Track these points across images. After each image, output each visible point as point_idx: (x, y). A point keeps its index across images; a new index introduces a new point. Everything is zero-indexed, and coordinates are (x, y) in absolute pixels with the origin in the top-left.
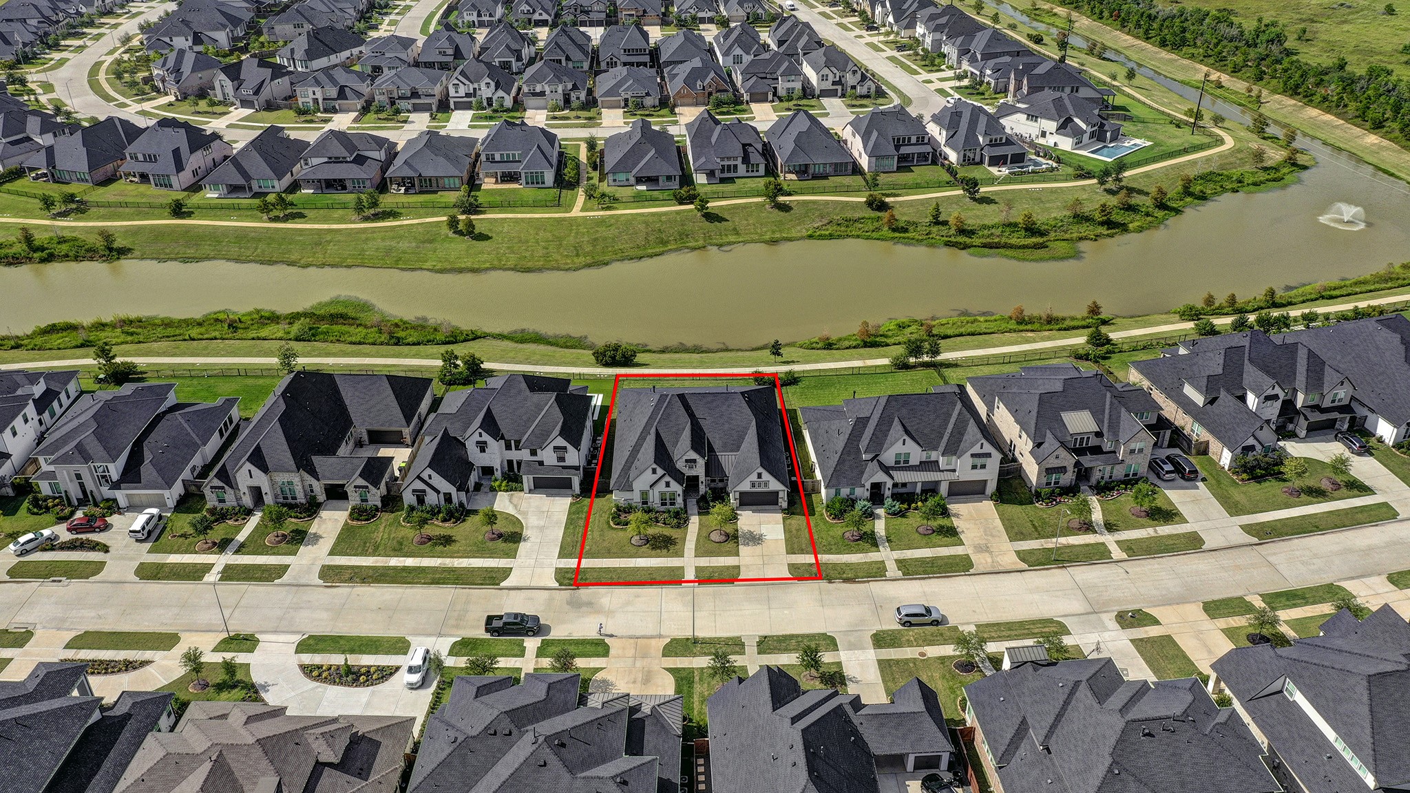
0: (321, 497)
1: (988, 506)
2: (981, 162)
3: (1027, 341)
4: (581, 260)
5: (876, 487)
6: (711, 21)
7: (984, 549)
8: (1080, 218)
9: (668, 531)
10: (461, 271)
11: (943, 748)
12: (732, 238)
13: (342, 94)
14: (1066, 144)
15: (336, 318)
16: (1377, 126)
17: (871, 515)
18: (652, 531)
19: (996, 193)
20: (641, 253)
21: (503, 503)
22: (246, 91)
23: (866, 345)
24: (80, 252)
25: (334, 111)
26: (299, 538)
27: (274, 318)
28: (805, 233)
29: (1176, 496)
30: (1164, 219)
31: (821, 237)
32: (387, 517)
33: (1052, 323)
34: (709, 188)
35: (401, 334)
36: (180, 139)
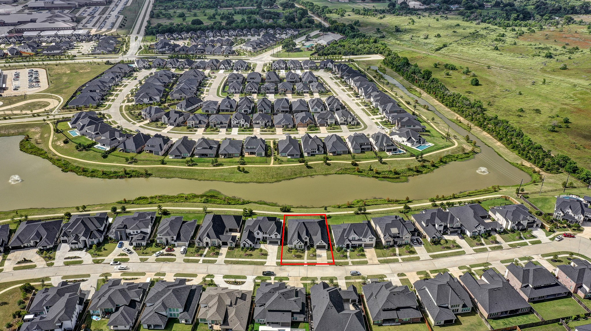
0: (221, 245)
1: (373, 250)
2: (384, 151)
3: (389, 207)
4: (274, 180)
5: (348, 245)
6: (307, 93)
7: (371, 259)
8: (410, 169)
9: (300, 254)
10: (242, 182)
11: (357, 298)
12: (314, 174)
13: (200, 123)
14: (409, 145)
15: (212, 196)
16: (501, 140)
17: (346, 251)
18: (297, 254)
19: (388, 161)
20: (290, 178)
21: (263, 246)
22: (172, 121)
23: (349, 207)
24: (139, 175)
25: (198, 127)
26: (217, 254)
27: (195, 196)
28: (334, 172)
29: (416, 248)
30: (433, 170)
31: (339, 174)
32: (236, 249)
33: (397, 202)
34: (308, 158)
35: (230, 202)
36: (161, 141)
